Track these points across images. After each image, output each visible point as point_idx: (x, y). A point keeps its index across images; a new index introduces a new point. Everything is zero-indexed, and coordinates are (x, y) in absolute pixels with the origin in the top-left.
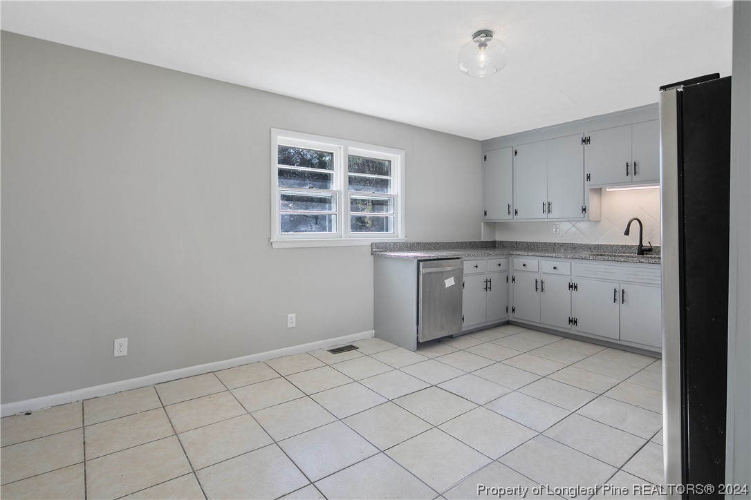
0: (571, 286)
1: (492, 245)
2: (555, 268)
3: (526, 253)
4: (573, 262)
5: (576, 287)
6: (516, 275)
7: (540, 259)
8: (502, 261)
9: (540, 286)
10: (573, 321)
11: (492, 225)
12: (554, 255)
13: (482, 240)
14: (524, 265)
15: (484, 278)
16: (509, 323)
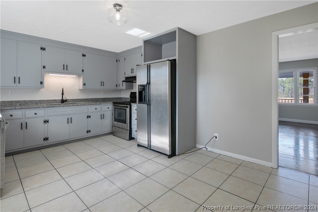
0: (45, 122)
2: (36, 114)
3: (13, 108)
4: (46, 109)
5: (48, 122)
7: (24, 110)
9: (24, 126)
10: (46, 139)
12: (36, 107)
14: (11, 116)
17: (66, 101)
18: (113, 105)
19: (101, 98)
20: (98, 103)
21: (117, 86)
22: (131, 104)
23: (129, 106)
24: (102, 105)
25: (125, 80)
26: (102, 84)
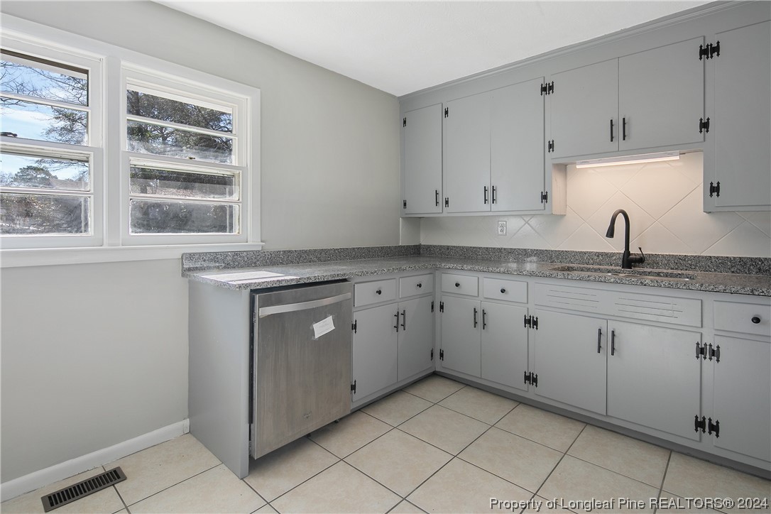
0: (527, 321)
1: (415, 252)
3: (459, 266)
4: (532, 281)
5: (536, 323)
6: (446, 300)
7: (481, 275)
8: (425, 279)
9: (480, 319)
10: (531, 379)
11: (416, 222)
12: (502, 269)
13: (400, 244)
14: (457, 285)
15: (393, 309)
16: (435, 374)
17: (641, 260)
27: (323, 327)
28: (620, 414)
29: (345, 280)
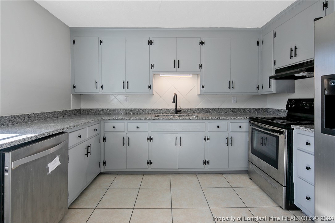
0: (148, 139)
1: (79, 113)
3: (115, 118)
4: (150, 122)
5: (151, 139)
6: (106, 136)
7: (126, 122)
8: (96, 127)
9: (126, 142)
10: (150, 163)
11: (79, 97)
12: (137, 118)
13: (71, 109)
14: (114, 127)
15: (85, 145)
16: (101, 174)
17: (180, 111)
18: (250, 122)
19: (231, 109)
20: (222, 118)
21: (258, 87)
22: (293, 126)
23: (285, 131)
24: (229, 121)
25: (276, 75)
26: (231, 85)
27: (54, 164)
28: (183, 166)
29: (62, 133)
